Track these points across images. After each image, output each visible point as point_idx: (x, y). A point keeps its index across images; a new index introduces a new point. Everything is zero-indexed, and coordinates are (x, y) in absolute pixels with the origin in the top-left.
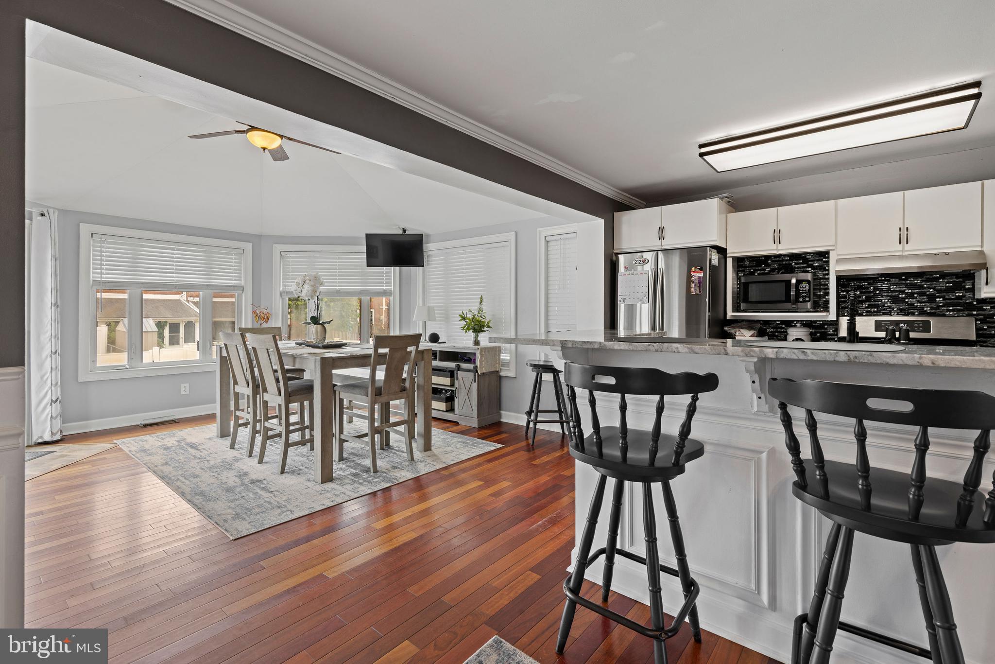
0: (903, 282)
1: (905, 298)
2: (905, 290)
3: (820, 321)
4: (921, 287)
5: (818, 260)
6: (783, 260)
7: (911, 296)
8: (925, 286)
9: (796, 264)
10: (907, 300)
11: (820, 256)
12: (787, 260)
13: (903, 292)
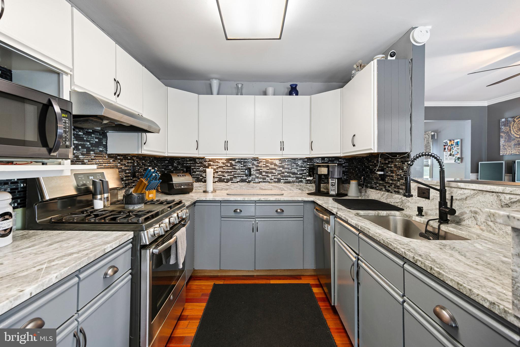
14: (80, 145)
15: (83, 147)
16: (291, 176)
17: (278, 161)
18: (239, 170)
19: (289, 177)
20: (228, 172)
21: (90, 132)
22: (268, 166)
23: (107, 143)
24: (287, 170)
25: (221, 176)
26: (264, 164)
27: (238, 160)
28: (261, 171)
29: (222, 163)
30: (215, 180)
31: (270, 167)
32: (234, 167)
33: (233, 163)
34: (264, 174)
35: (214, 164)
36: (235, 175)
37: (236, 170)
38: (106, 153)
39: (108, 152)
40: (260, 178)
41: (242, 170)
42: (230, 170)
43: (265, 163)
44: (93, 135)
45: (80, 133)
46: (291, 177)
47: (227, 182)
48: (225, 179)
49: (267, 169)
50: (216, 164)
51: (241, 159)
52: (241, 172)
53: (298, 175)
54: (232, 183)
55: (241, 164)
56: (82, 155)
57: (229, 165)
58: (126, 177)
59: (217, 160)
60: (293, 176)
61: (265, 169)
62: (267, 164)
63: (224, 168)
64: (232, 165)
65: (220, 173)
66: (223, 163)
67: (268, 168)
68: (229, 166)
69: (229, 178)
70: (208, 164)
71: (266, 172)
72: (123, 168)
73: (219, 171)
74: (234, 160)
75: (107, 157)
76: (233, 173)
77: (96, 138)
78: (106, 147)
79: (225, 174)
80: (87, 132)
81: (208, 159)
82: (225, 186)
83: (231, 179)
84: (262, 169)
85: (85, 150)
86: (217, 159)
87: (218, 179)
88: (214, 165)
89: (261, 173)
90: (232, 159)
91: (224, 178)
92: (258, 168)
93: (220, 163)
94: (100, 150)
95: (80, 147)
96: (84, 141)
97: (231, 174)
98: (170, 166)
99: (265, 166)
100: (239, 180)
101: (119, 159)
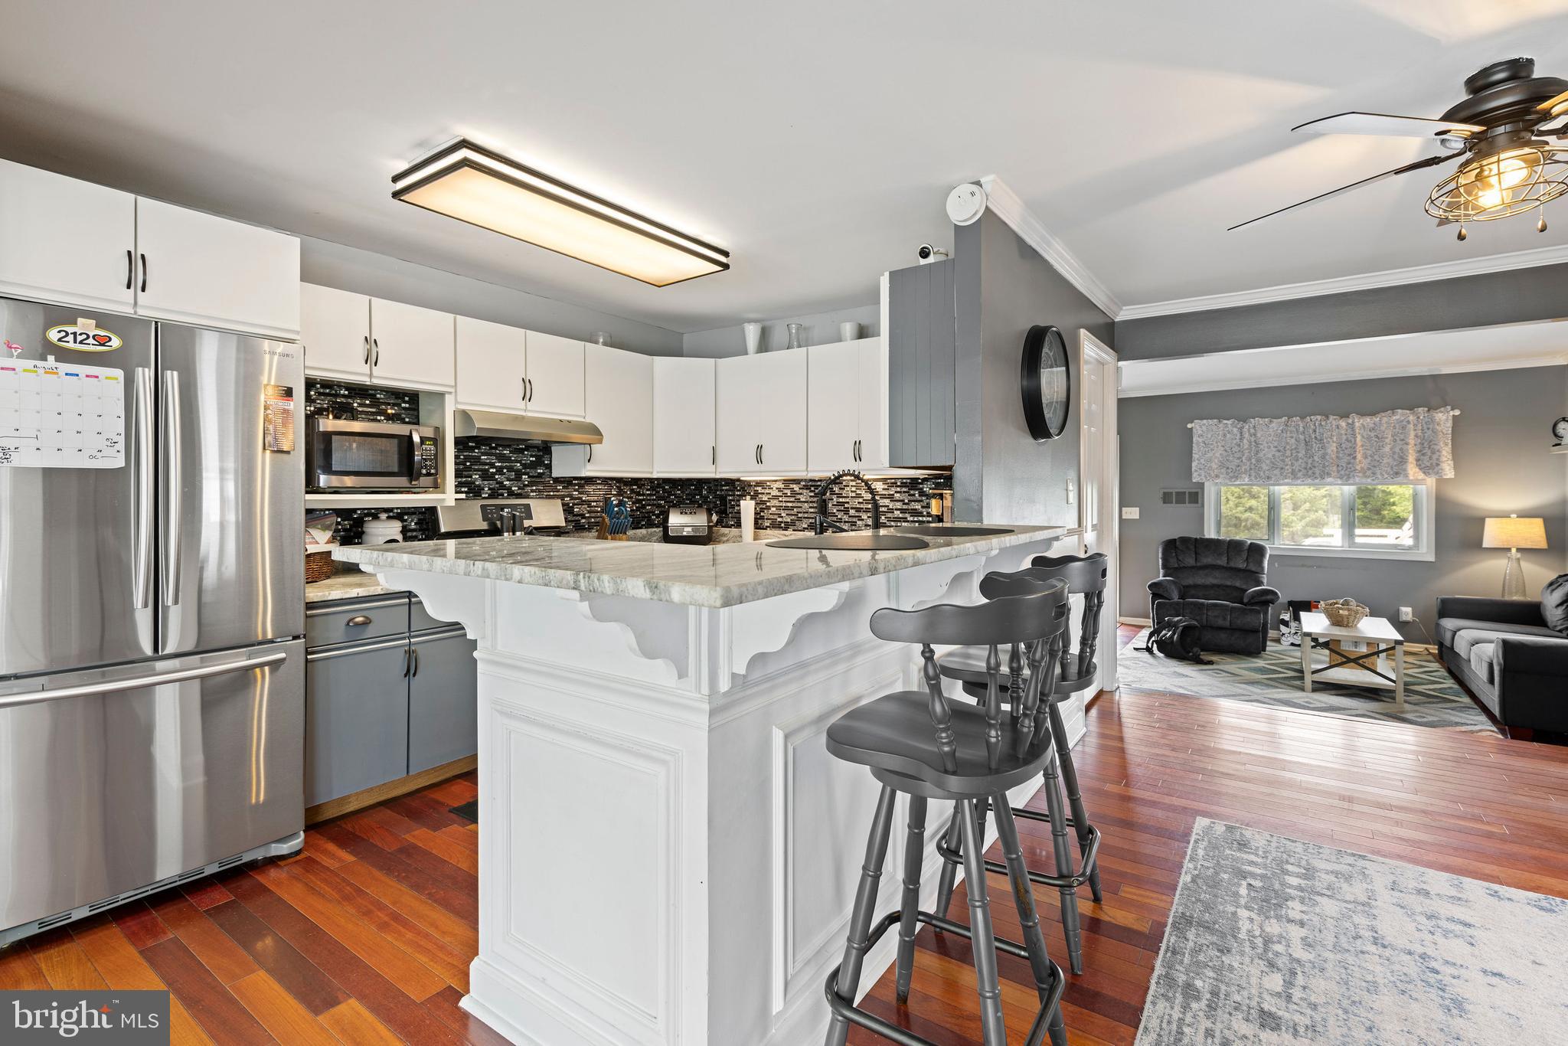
0: (494, 451)
1: (495, 474)
2: (495, 462)
3: (397, 508)
4: (508, 459)
5: (394, 405)
6: (337, 395)
7: (500, 471)
8: (513, 458)
9: (360, 405)
10: (497, 477)
11: (396, 398)
12: (344, 396)
13: (492, 465)
14: (506, 467)
15: (510, 469)
16: (909, 519)
17: (881, 483)
18: (806, 504)
19: (904, 521)
20: (786, 508)
21: (522, 449)
22: (861, 494)
23: (551, 461)
24: (899, 505)
25: (776, 517)
26: (852, 492)
27: (804, 483)
28: (846, 505)
29: (777, 489)
30: (766, 524)
31: (865, 498)
32: (798, 497)
33: (796, 488)
34: (852, 512)
35: (763, 491)
36: (800, 515)
37: (799, 505)
38: (551, 477)
39: (554, 475)
40: (845, 522)
41: (811, 505)
42: (790, 505)
43: (854, 489)
44: (526, 453)
45: (505, 452)
46: (908, 521)
47: (786, 529)
48: (782, 522)
49: (858, 503)
50: (767, 491)
51: (811, 480)
52: (811, 507)
53: (924, 516)
54: (794, 530)
55: (811, 491)
56: (508, 480)
57: (789, 492)
58: (589, 512)
59: (768, 484)
60: (911, 519)
61: (855, 503)
62: (858, 492)
63: (780, 499)
64: (794, 493)
65: (774, 509)
66: (779, 489)
67: (861, 500)
68: (789, 494)
69: (789, 520)
70: (755, 491)
71: (858, 510)
72: (584, 499)
73: (773, 507)
74: (797, 481)
75: (552, 482)
76: (795, 510)
77: (532, 456)
78: (549, 467)
79: (782, 511)
80: (515, 449)
81: (754, 481)
82: (781, 536)
83: (793, 523)
84: (848, 503)
85: (514, 473)
86: (769, 481)
87: (770, 521)
88: (764, 493)
89: (846, 511)
90: (794, 480)
91: (779, 519)
92: (841, 500)
93: (774, 489)
94: (539, 473)
95: (505, 471)
96: (512, 462)
97: (792, 512)
98: (698, 495)
99: (854, 495)
100: (806, 526)
101: (575, 485)
